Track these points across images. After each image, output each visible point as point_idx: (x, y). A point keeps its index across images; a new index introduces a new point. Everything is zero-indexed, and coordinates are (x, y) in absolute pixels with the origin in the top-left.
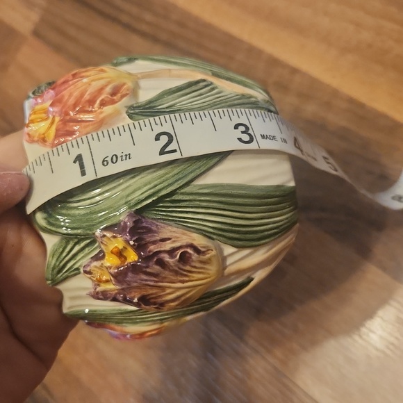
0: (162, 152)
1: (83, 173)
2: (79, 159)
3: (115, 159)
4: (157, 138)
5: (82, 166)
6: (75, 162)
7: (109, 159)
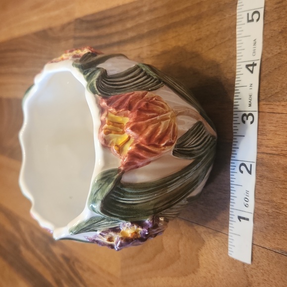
0: (250, 172)
1: (248, 219)
2: (240, 218)
3: (246, 200)
4: (242, 172)
5: (244, 218)
6: (240, 221)
7: (246, 203)
